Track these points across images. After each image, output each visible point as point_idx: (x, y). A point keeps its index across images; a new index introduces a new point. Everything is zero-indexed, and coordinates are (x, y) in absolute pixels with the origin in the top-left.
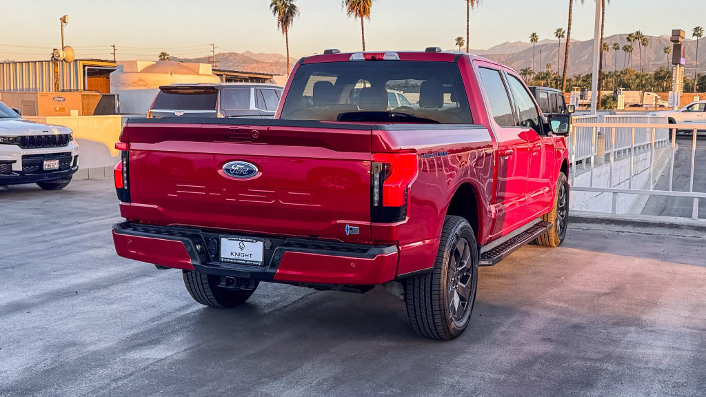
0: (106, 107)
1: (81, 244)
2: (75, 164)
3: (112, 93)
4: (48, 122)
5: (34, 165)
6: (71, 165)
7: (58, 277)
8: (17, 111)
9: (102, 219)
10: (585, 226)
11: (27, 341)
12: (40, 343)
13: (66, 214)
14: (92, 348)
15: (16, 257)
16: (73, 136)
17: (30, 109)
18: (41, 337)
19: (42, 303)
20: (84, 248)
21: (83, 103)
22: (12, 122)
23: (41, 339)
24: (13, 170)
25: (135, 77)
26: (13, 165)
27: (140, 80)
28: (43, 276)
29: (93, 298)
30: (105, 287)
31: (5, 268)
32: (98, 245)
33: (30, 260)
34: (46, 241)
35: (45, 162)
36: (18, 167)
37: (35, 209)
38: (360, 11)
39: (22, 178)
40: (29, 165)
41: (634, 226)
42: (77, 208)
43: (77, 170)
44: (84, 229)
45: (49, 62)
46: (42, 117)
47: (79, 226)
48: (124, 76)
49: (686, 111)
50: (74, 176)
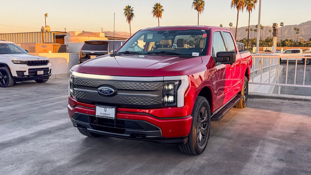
0: (63, 50)
1: (52, 107)
2: (50, 73)
3: (65, 44)
4: (39, 55)
5: (33, 73)
6: (49, 73)
7: (42, 124)
8: (27, 51)
9: (62, 96)
10: (267, 100)
11: (26, 160)
12: (32, 161)
13: (46, 93)
14: (58, 164)
15: (24, 114)
16: (50, 61)
17: (32, 50)
18: (33, 157)
19: (34, 137)
20: (54, 109)
21: (53, 48)
22: (24, 55)
23: (33, 158)
24: (25, 75)
25: (75, 38)
26: (25, 73)
27: (76, 39)
28: (36, 123)
29: (58, 135)
30: (64, 129)
31: (19, 119)
32: (60, 108)
33: (30, 115)
34: (37, 106)
35: (38, 72)
36: (27, 74)
37: (34, 91)
38: (158, 15)
39: (28, 78)
40: (31, 73)
41: (289, 100)
42: (51, 91)
43: (51, 75)
44: (54, 100)
45: (40, 32)
46: (38, 54)
47: (52, 99)
48: (70, 37)
49: (284, 53)
50: (50, 77)
